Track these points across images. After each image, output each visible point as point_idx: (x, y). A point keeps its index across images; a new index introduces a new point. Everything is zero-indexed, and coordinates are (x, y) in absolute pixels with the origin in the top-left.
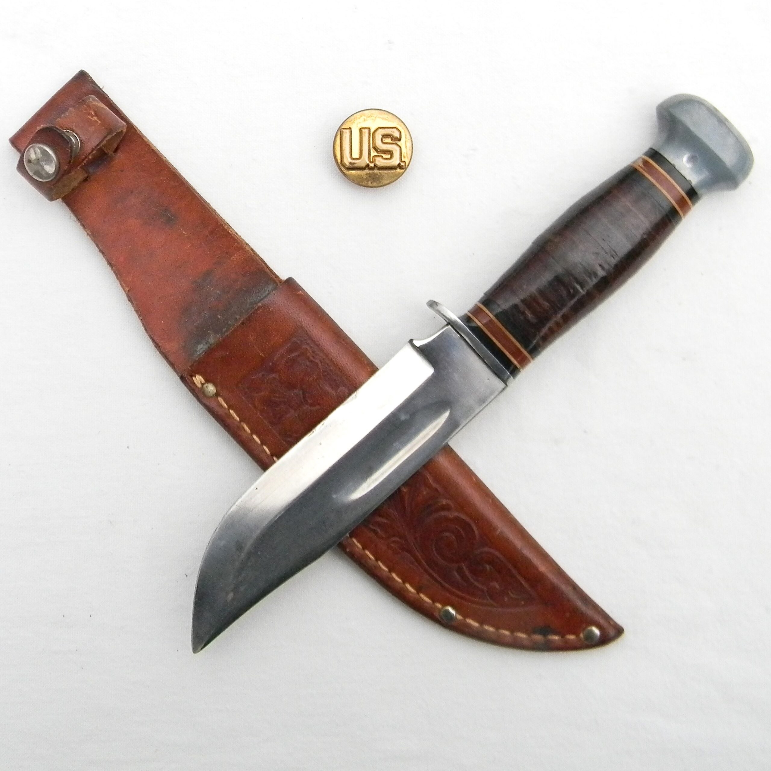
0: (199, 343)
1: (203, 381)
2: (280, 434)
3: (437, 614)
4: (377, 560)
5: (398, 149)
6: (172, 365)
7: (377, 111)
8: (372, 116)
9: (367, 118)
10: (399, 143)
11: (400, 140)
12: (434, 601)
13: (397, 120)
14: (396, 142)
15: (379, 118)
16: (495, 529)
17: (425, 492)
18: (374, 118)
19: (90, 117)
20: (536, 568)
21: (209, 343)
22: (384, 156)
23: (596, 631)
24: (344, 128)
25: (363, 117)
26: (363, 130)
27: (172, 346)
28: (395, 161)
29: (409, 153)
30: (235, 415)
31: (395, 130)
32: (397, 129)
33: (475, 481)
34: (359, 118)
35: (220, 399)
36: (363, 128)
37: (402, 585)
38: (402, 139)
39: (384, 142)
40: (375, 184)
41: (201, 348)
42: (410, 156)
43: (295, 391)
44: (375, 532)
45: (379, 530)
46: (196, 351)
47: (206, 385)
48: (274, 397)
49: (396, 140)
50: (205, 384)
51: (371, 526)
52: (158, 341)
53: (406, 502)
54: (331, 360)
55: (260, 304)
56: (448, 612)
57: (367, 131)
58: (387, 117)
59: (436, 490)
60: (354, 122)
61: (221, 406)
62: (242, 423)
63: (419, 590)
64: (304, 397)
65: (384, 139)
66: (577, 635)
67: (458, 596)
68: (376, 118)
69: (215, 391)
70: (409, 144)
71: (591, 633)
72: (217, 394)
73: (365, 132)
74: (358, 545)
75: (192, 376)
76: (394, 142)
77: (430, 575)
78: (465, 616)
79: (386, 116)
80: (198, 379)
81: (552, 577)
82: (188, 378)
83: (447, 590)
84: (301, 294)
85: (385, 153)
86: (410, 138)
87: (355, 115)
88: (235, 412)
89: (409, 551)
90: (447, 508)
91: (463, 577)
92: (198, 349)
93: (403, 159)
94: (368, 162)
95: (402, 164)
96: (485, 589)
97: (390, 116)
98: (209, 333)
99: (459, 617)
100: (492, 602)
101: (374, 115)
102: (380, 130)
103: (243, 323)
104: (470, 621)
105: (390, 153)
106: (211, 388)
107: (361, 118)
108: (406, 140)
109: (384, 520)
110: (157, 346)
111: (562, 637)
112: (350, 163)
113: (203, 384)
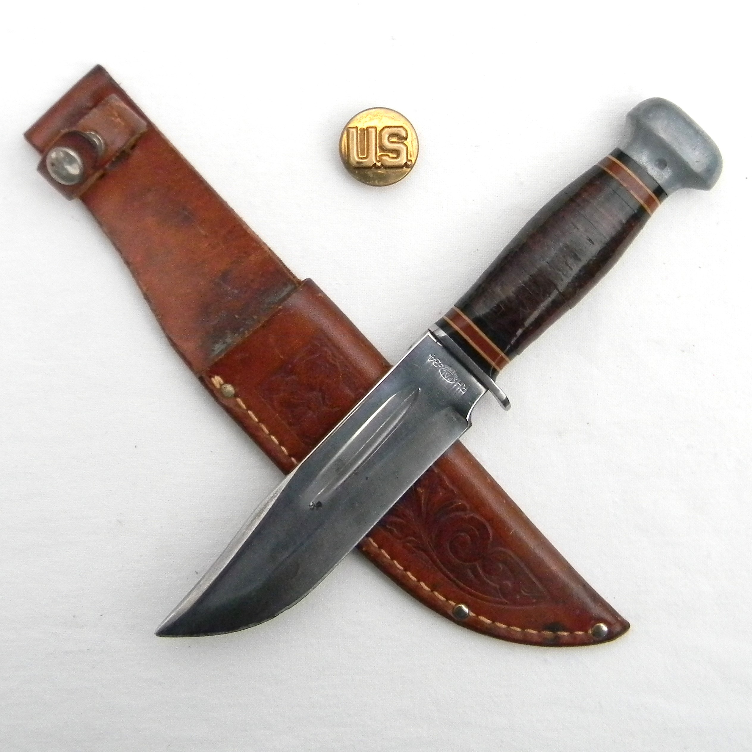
0: (216, 342)
1: (222, 382)
2: (298, 435)
3: (450, 612)
4: (392, 559)
5: (405, 148)
6: (189, 364)
7: (383, 110)
8: (378, 115)
9: (373, 117)
10: (405, 142)
11: (406, 139)
12: (448, 599)
13: (403, 119)
14: (403, 141)
15: (385, 116)
16: (509, 529)
17: (441, 493)
18: (380, 117)
19: (113, 119)
20: (548, 568)
21: (227, 343)
22: (391, 155)
23: (605, 628)
24: (350, 127)
25: (369, 116)
26: (370, 129)
27: (189, 346)
28: (402, 160)
29: (416, 151)
30: (253, 416)
31: (401, 129)
32: (404, 128)
33: (490, 481)
34: (365, 116)
35: (239, 400)
36: (370, 127)
37: (417, 583)
38: (408, 138)
39: (391, 141)
40: (381, 183)
41: (219, 348)
42: (416, 155)
43: (315, 393)
44: (391, 532)
45: (395, 529)
46: (213, 350)
47: (224, 386)
48: (293, 398)
49: (402, 139)
50: (223, 384)
51: (388, 526)
52: (175, 340)
53: (423, 502)
54: (351, 363)
55: (280, 307)
56: (461, 609)
57: (373, 130)
58: (393, 116)
59: (452, 491)
60: (361, 121)
61: (240, 407)
62: (260, 424)
63: (434, 588)
64: (324, 399)
65: (390, 138)
66: (586, 631)
67: (470, 594)
68: (382, 117)
69: (234, 392)
70: (415, 143)
71: (599, 629)
72: (236, 395)
73: (372, 132)
74: (374, 544)
75: (210, 377)
76: (400, 141)
77: (444, 573)
78: (478, 613)
79: (392, 114)
80: (217, 380)
81: (563, 576)
82: (206, 378)
83: (462, 589)
84: (320, 297)
85: (392, 153)
86: (416, 137)
87: (361, 114)
88: (254, 413)
89: (425, 551)
90: (463, 509)
91: (476, 575)
92: (216, 349)
93: (409, 158)
94: (375, 162)
95: (409, 163)
96: (498, 587)
97: (396, 114)
98: (227, 333)
99: (472, 614)
100: (504, 600)
101: (380, 114)
102: (386, 129)
103: (263, 326)
104: (482, 618)
105: (397, 152)
106: (229, 388)
107: (367, 117)
108: (412, 139)
109: (399, 520)
110: (174, 345)
111: (571, 633)
112: (358, 162)
113: (221, 385)
